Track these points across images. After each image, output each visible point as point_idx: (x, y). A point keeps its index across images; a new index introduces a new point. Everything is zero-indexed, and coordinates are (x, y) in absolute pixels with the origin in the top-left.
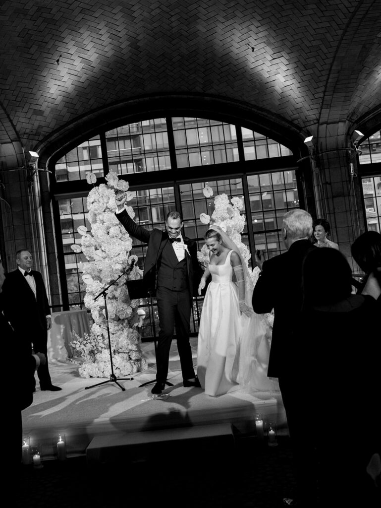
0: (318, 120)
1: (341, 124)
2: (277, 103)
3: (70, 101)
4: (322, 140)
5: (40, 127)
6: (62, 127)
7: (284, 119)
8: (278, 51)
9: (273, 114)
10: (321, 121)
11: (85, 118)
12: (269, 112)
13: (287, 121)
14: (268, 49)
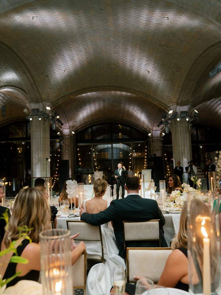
0: (153, 129)
1: (159, 131)
2: (142, 123)
3: (84, 119)
4: (153, 135)
5: (75, 125)
6: (81, 125)
7: (143, 128)
8: (142, 112)
9: (141, 126)
10: (153, 130)
11: (88, 123)
12: (139, 125)
13: (144, 128)
14: (139, 111)
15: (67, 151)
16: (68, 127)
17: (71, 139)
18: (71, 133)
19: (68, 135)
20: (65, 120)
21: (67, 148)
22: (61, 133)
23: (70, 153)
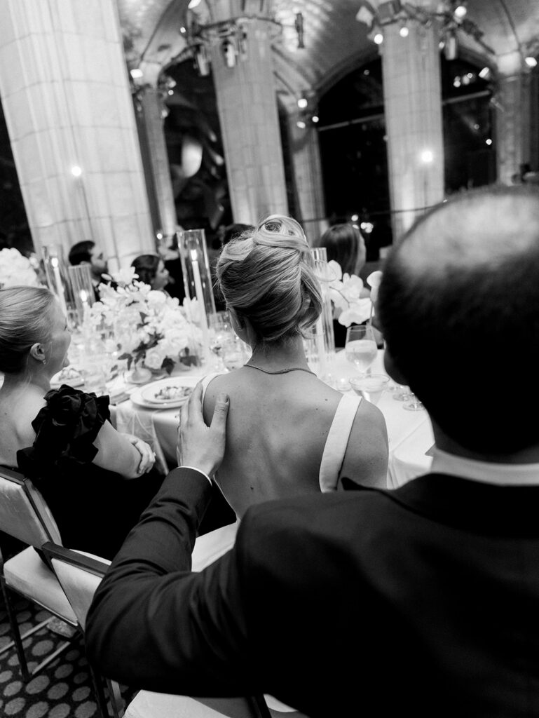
15: (510, 125)
16: (515, 46)
17: (524, 86)
18: (523, 63)
19: (515, 74)
20: (502, 23)
21: (510, 114)
22: (493, 70)
23: (519, 130)
